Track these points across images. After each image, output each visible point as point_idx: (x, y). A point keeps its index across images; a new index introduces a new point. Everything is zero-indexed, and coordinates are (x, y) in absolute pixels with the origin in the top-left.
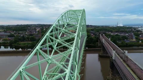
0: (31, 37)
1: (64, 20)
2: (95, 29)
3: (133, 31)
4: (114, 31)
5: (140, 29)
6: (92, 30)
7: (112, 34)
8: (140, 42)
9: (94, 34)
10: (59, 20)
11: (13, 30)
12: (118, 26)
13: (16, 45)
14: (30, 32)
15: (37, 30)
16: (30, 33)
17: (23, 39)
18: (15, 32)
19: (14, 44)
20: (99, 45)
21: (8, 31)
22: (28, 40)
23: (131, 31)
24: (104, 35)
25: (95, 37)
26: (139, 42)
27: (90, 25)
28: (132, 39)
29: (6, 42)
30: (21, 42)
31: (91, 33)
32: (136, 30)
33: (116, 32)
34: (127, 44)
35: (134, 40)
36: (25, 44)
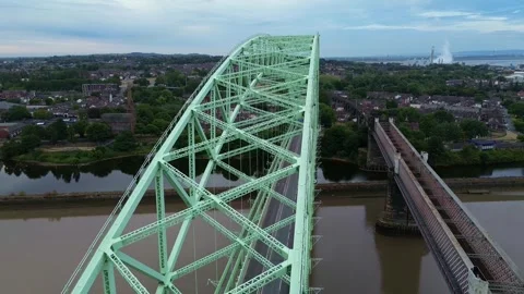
0: (91, 122)
2: (349, 78)
3: (497, 89)
4: (422, 88)
5: (519, 75)
7: (418, 106)
9: (347, 107)
11: (29, 87)
12: (436, 61)
13: (28, 158)
14: (94, 95)
15: (124, 86)
17: (60, 134)
18: (34, 93)
19: (22, 156)
20: (371, 161)
21: (7, 92)
22: (82, 136)
23: (488, 90)
24: (391, 120)
28: (502, 129)
32: (505, 80)
33: (434, 94)
34: (483, 157)
35: (511, 135)
36: (65, 155)
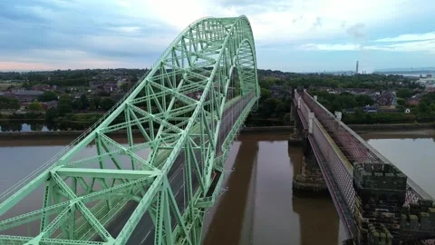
0: (103, 98)
1: (188, 47)
3: (399, 86)
4: (340, 85)
5: (423, 81)
6: (277, 82)
8: (408, 111)
10: (174, 48)
11: (51, 84)
12: (360, 72)
13: (65, 119)
14: (99, 87)
15: (119, 84)
16: (100, 90)
18: (55, 87)
19: (60, 118)
21: (35, 86)
22: (97, 108)
23: (390, 87)
25: (284, 100)
26: (404, 111)
27: (275, 72)
28: (388, 103)
29: (35, 112)
30: (79, 112)
31: (275, 89)
33: (349, 87)
34: (368, 116)
35: (393, 107)
36: (88, 117)
